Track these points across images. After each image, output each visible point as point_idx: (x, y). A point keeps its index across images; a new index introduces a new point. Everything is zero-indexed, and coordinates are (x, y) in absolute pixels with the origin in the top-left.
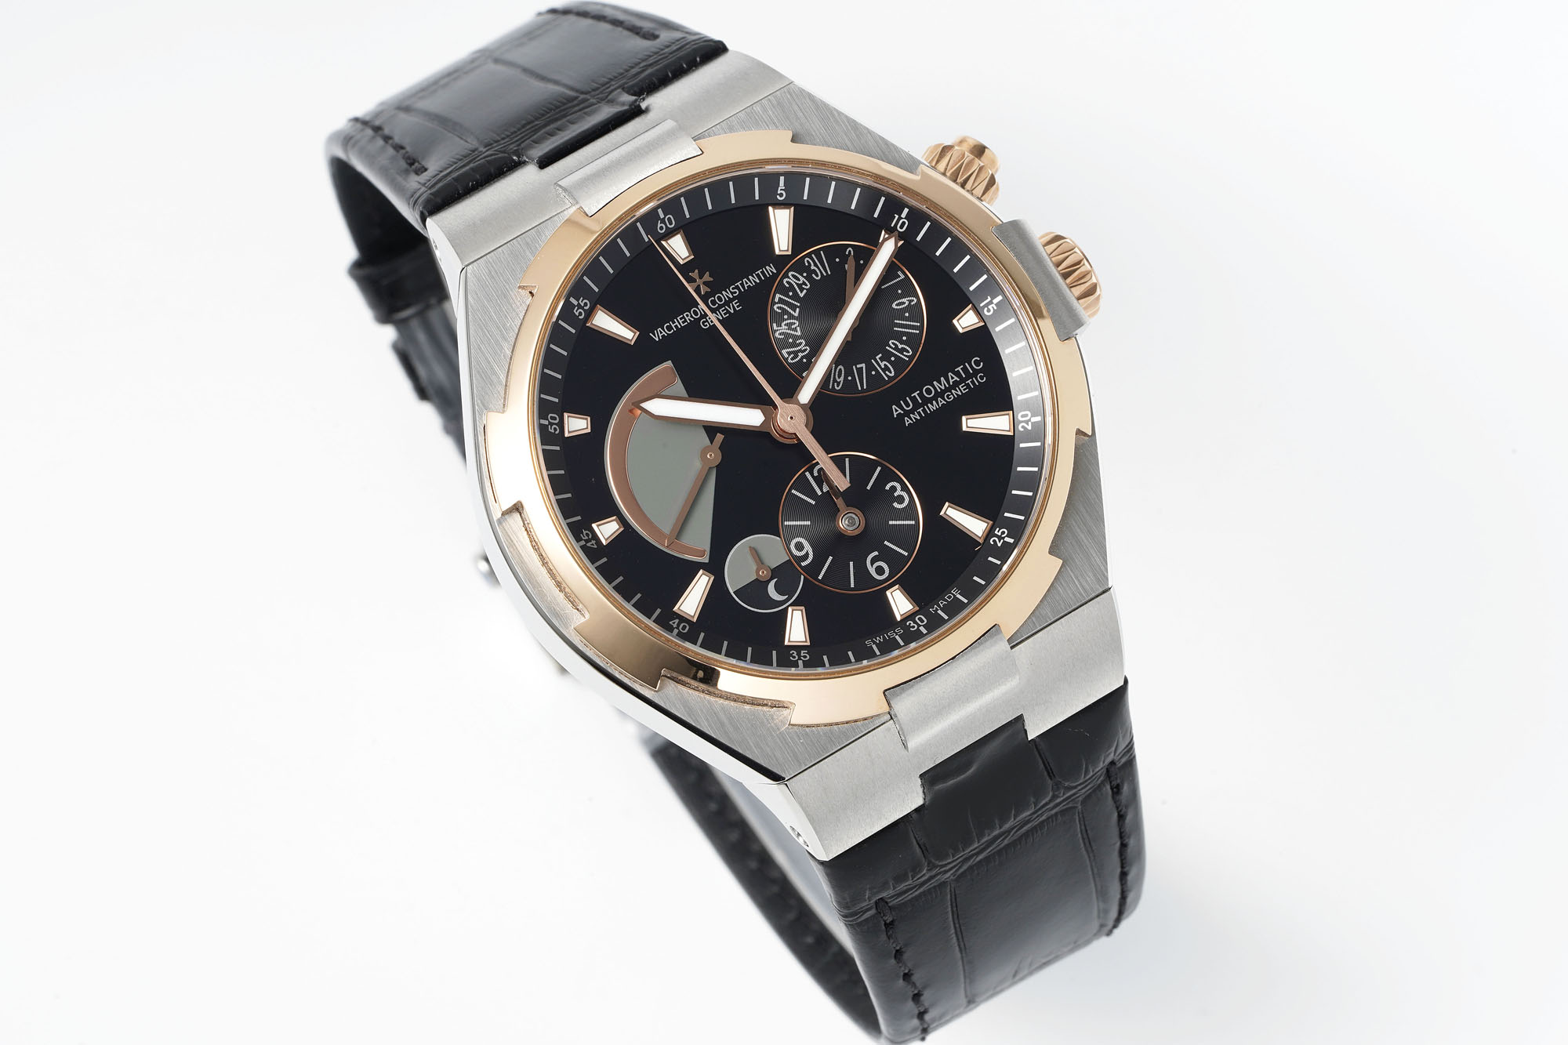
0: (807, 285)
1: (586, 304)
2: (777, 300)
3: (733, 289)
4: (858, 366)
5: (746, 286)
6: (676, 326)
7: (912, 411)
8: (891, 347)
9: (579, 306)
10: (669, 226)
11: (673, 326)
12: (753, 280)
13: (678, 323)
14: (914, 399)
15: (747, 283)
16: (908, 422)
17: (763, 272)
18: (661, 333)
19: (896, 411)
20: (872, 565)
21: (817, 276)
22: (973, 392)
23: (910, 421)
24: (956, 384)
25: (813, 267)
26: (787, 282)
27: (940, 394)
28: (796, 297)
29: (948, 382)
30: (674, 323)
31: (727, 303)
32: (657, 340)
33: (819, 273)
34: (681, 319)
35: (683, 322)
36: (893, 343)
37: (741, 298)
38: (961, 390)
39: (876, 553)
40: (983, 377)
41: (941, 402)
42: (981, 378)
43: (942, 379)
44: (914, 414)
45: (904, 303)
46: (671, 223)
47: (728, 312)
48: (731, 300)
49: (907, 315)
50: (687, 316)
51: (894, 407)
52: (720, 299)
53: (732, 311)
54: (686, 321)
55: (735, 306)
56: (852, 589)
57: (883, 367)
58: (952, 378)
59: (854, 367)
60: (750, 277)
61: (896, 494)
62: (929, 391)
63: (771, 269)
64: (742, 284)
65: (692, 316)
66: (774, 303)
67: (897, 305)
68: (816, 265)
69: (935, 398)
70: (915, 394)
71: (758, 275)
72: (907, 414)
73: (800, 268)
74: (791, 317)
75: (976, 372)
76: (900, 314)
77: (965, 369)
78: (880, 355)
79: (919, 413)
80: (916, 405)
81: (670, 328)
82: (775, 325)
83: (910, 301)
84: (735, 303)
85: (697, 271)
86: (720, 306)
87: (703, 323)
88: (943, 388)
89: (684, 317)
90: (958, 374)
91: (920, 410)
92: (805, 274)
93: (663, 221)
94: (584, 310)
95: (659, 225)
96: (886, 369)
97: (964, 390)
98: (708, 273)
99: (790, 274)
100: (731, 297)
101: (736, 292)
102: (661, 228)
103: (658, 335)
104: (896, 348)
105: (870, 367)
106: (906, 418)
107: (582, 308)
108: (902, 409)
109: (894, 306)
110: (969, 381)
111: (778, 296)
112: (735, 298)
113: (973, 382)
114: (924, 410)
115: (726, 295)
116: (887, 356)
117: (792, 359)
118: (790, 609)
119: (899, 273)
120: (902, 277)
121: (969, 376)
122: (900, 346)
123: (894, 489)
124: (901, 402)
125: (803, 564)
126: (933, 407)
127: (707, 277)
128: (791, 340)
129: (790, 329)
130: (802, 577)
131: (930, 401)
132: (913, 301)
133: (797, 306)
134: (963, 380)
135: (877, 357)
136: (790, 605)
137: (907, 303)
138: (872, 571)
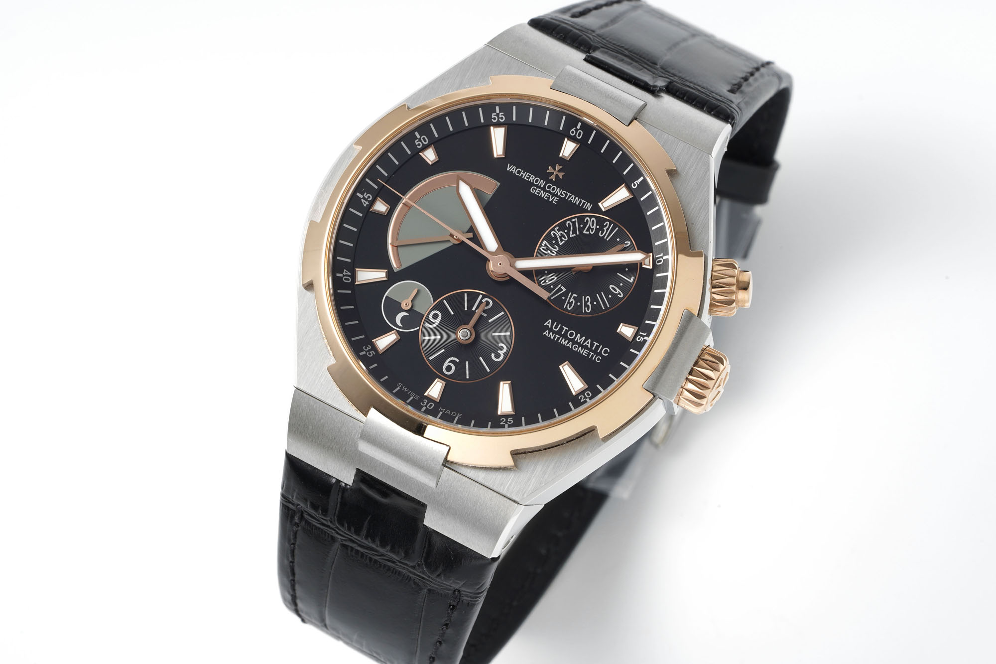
0: (592, 231)
1: (502, 118)
2: (573, 220)
3: (564, 193)
4: (562, 287)
5: (570, 199)
6: (522, 175)
7: (554, 332)
8: (585, 299)
9: (498, 115)
10: (577, 135)
11: (522, 173)
12: (576, 200)
13: (525, 175)
14: (561, 329)
15: (572, 198)
16: (546, 333)
17: (584, 203)
18: (513, 169)
19: (548, 323)
20: (450, 362)
21: (601, 234)
22: (587, 359)
23: (547, 335)
24: (586, 347)
25: (605, 229)
26: (587, 220)
27: (574, 342)
28: (581, 230)
29: (584, 342)
30: (524, 173)
31: (553, 195)
32: (508, 170)
33: (603, 234)
34: (528, 175)
35: (527, 178)
36: (588, 298)
37: (562, 200)
38: (584, 352)
39: (458, 361)
40: (600, 360)
41: (570, 345)
42: (599, 359)
43: (584, 338)
44: (553, 334)
45: (616, 291)
46: (579, 136)
47: (549, 198)
48: (556, 196)
49: (610, 296)
50: (532, 178)
51: (550, 321)
52: (553, 189)
53: (550, 200)
54: (529, 178)
55: (555, 200)
56: (428, 360)
57: (570, 301)
58: (588, 343)
59: (560, 285)
60: (577, 198)
61: (499, 351)
62: (571, 334)
63: (589, 206)
64: (570, 196)
65: (533, 180)
66: (569, 220)
67: (612, 288)
68: (607, 230)
69: (570, 340)
70: (565, 328)
71: (581, 202)
72: (551, 330)
73: (600, 222)
74: (568, 234)
75: (600, 354)
76: (608, 292)
77: (597, 347)
78: (576, 296)
79: (555, 337)
80: (559, 333)
81: (519, 172)
82: (557, 228)
83: (619, 294)
84: (556, 199)
85: (561, 167)
86: (549, 192)
87: (534, 189)
88: (579, 341)
89: (530, 176)
90: (592, 345)
91: (557, 336)
92: (598, 227)
93: (577, 130)
94: (498, 120)
95: (573, 130)
96: (571, 304)
97: (585, 354)
98: (564, 173)
99: (593, 219)
100: (559, 195)
101: (563, 195)
102: (573, 132)
103: (511, 169)
104: (586, 302)
105: (565, 294)
106: (547, 331)
107: (499, 118)
108: (552, 326)
109: (611, 286)
110: (592, 353)
111: (576, 219)
112: (559, 197)
113: (593, 356)
114: (558, 338)
115: (558, 191)
116: (578, 300)
117: (543, 249)
118: (394, 331)
119: (633, 278)
120: (631, 281)
121: (595, 351)
122: (589, 303)
123: (502, 348)
124: (556, 323)
125: (427, 324)
126: (564, 342)
127: (561, 175)
128: (554, 242)
129: (560, 237)
130: (418, 328)
131: (566, 338)
132: (621, 295)
133: (576, 234)
134: (590, 349)
135: (574, 295)
136: (397, 330)
137: (617, 293)
138: (446, 364)
